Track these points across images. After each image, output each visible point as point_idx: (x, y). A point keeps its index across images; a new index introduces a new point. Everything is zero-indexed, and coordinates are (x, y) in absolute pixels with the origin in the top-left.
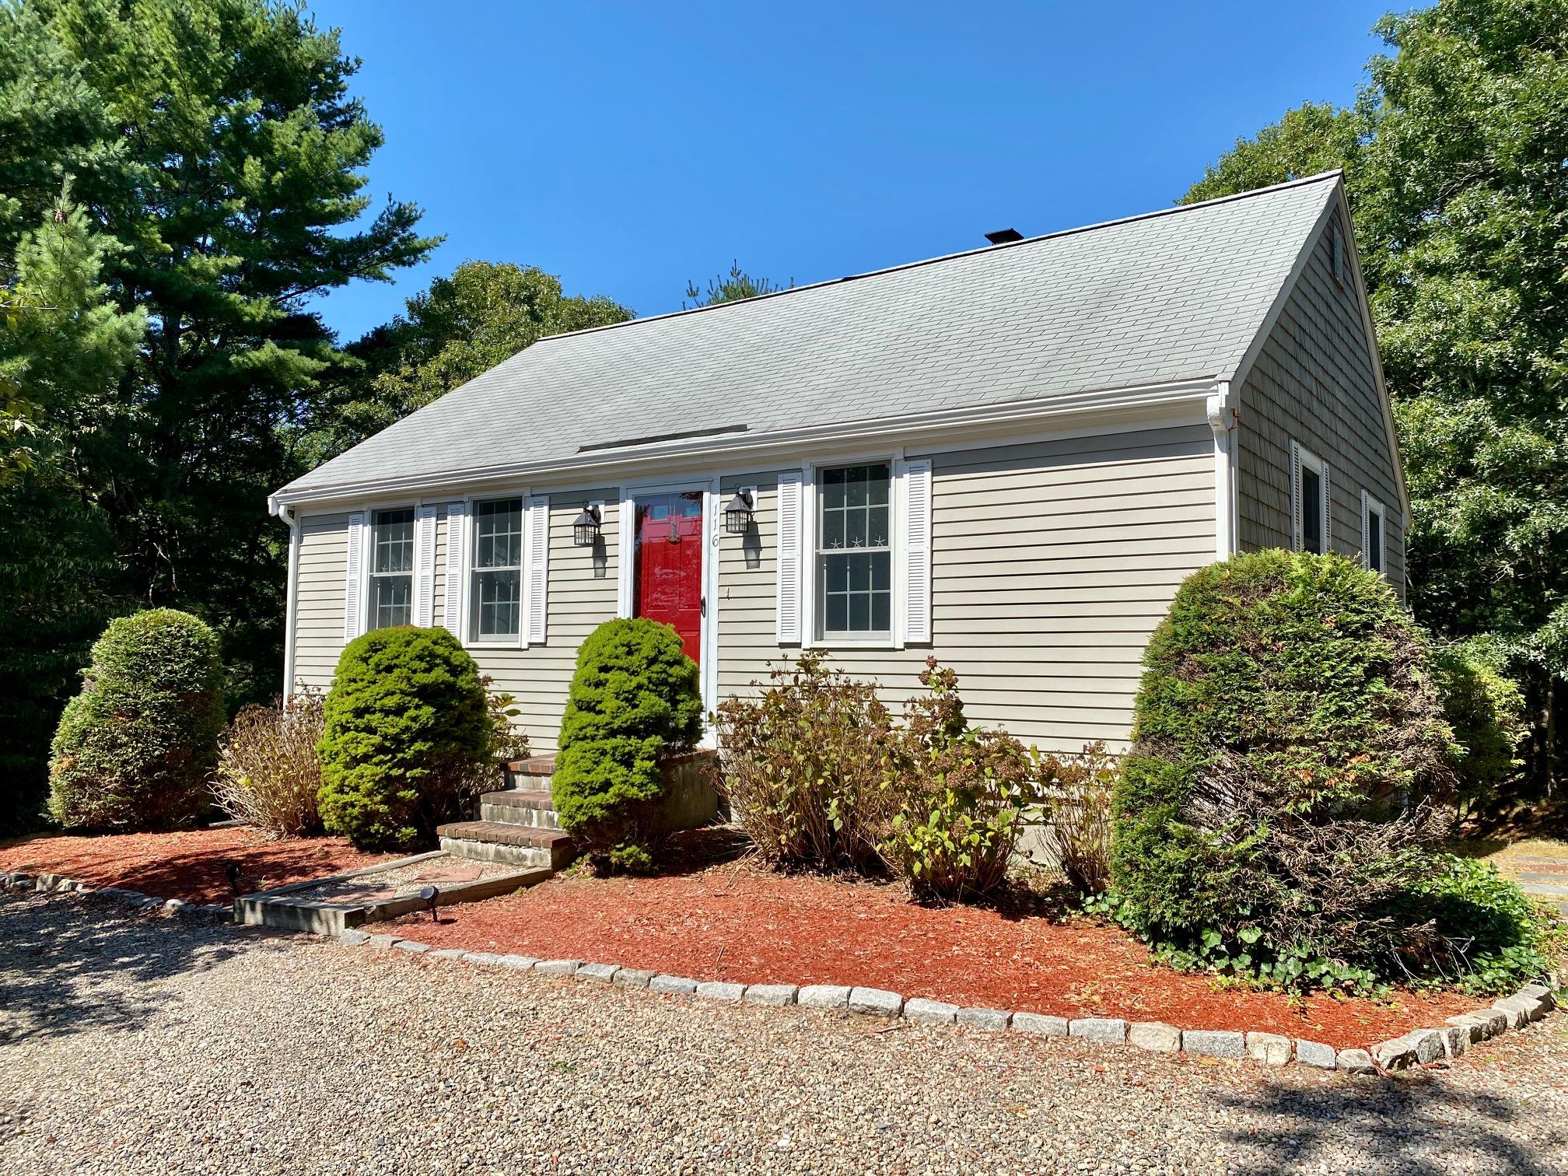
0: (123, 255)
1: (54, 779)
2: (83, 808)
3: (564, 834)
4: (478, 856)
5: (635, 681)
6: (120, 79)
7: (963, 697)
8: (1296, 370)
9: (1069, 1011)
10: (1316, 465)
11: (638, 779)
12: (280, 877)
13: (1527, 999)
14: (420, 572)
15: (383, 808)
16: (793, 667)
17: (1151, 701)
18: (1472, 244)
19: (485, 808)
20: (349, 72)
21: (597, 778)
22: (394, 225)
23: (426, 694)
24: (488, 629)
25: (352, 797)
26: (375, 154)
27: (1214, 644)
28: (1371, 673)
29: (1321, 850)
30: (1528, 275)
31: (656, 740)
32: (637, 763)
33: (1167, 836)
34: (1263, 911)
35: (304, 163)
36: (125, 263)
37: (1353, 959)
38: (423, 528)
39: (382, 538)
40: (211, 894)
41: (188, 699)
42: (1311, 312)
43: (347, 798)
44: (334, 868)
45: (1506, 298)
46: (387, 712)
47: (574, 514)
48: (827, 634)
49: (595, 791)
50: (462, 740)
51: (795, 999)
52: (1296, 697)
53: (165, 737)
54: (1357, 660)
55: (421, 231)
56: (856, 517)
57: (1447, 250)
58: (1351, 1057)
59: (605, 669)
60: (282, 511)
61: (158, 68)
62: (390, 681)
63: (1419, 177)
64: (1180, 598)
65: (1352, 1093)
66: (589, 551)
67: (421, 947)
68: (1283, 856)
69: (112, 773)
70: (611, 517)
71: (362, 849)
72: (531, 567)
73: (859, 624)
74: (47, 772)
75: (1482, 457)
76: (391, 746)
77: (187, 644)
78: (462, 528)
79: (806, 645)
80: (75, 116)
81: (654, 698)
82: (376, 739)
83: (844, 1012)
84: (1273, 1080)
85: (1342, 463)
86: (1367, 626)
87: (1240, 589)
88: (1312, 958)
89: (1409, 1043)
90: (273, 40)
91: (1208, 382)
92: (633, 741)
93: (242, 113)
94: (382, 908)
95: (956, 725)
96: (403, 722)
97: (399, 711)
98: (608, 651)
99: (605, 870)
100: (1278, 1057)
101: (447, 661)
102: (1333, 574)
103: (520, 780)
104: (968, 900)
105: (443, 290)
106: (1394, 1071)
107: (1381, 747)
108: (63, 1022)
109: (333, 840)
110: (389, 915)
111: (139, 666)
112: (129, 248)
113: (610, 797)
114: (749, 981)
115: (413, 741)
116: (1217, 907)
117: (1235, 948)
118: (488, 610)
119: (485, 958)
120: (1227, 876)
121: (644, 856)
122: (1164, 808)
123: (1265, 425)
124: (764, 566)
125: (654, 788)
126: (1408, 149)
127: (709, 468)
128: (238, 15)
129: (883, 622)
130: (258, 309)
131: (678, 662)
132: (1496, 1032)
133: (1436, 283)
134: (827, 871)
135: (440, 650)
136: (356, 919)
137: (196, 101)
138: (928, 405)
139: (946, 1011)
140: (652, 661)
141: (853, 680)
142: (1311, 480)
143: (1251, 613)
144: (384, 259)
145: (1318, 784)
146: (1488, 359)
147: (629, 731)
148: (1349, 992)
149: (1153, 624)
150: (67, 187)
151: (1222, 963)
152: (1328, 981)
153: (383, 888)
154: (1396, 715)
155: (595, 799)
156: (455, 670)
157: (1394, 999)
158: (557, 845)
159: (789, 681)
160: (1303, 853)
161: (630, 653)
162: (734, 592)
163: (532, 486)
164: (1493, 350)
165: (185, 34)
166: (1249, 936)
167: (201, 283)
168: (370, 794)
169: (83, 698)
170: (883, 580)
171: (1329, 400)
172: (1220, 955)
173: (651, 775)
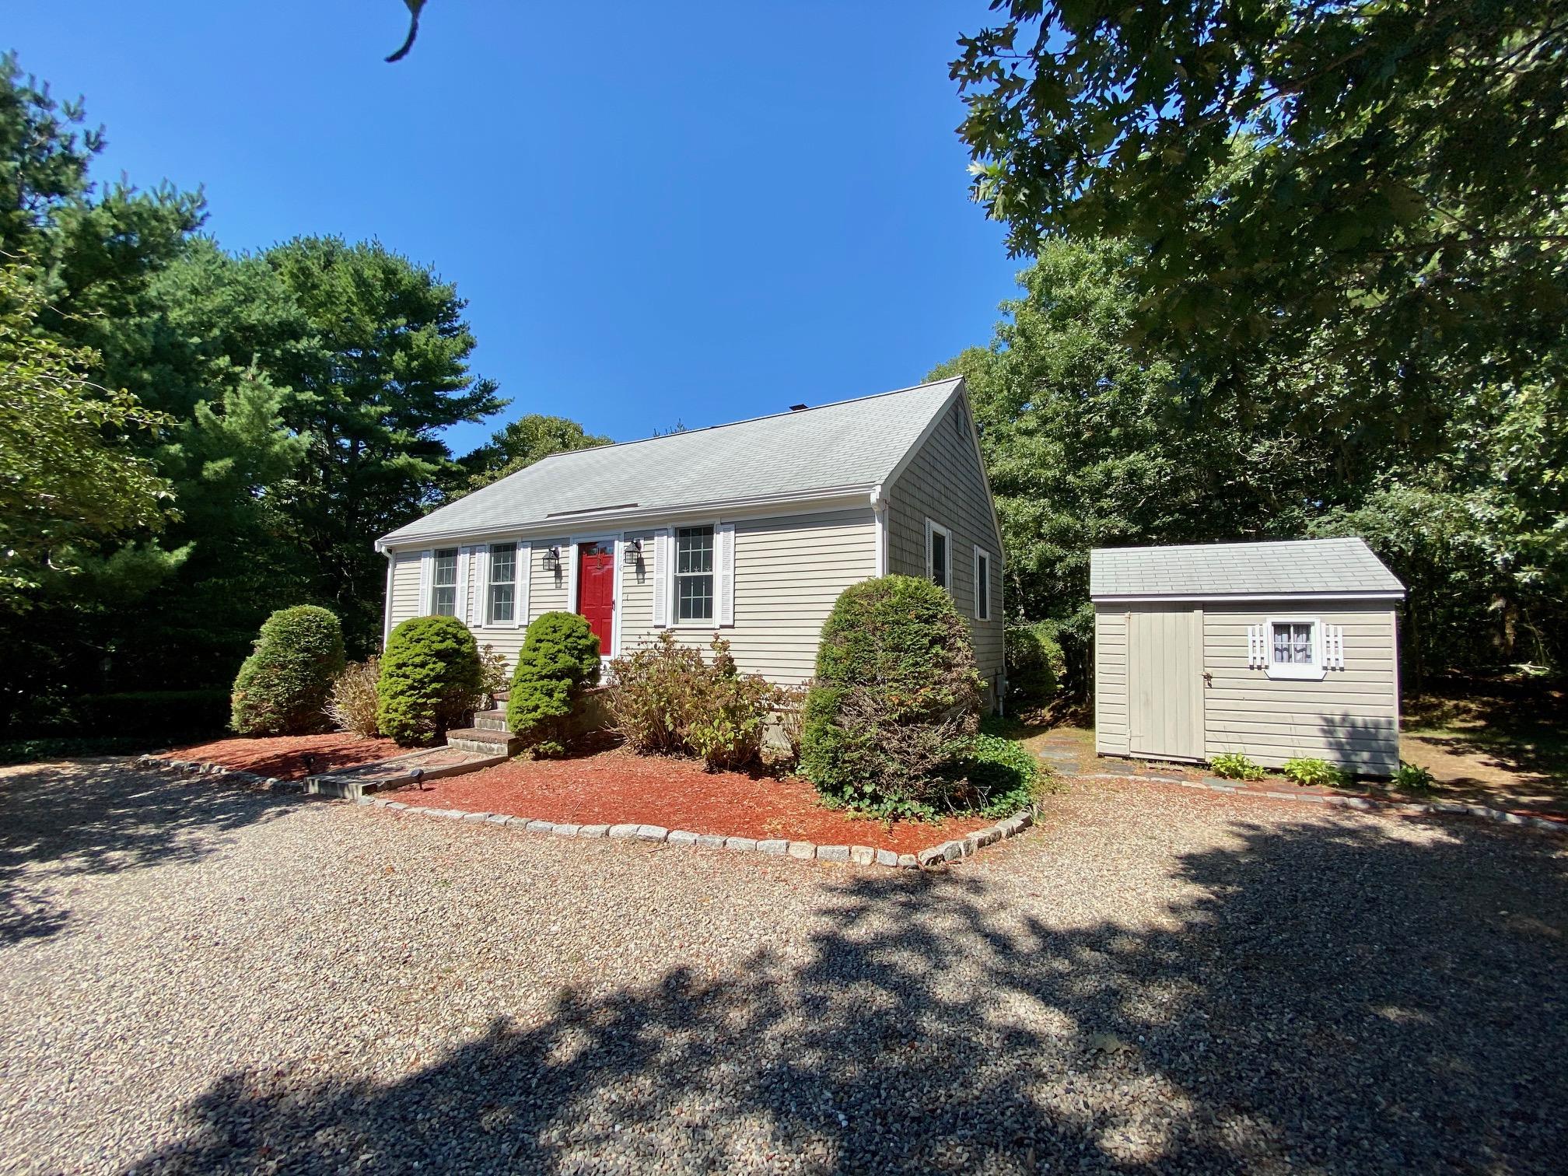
0: (317, 403)
1: (235, 705)
2: (251, 722)
3: (513, 736)
4: (469, 749)
5: (557, 647)
6: (321, 305)
7: (733, 655)
8: (930, 480)
9: (760, 835)
10: (942, 530)
11: (556, 704)
12: (342, 764)
13: (1016, 822)
14: (461, 585)
15: (412, 722)
16: (655, 639)
17: (823, 657)
18: (1045, 421)
19: (477, 721)
20: (461, 307)
21: (531, 704)
22: (483, 392)
23: (440, 655)
24: (498, 617)
25: (393, 715)
26: (472, 352)
27: (852, 626)
28: (933, 643)
29: (904, 739)
30: (1068, 435)
31: (568, 681)
32: (556, 695)
33: (826, 733)
34: (875, 775)
35: (430, 356)
36: (319, 408)
37: (923, 800)
38: (463, 559)
39: (441, 565)
40: (297, 774)
41: (319, 658)
42: (941, 449)
43: (390, 716)
44: (379, 757)
45: (1058, 447)
46: (416, 666)
47: (543, 553)
48: (681, 620)
49: (529, 711)
50: (465, 682)
51: (607, 833)
52: (892, 655)
53: (303, 680)
54: (926, 635)
55: (498, 396)
56: (696, 556)
57: (1032, 423)
58: (906, 859)
59: (539, 641)
60: (383, 550)
61: (344, 299)
62: (418, 648)
63: (1019, 385)
64: (839, 601)
65: (901, 880)
66: (553, 573)
67: (401, 806)
68: (885, 743)
69: (269, 701)
70: (565, 554)
71: (402, 746)
72: (521, 583)
73: (698, 615)
74: (231, 701)
75: (1045, 529)
76: (418, 686)
77: (319, 626)
78: (483, 559)
79: (669, 626)
80: (290, 324)
81: (568, 658)
82: (410, 681)
83: (633, 840)
84: (859, 876)
85: (961, 530)
86: (934, 616)
87: (869, 596)
88: (901, 800)
89: (940, 850)
90: (414, 287)
91: (871, 486)
92: (554, 682)
93: (394, 327)
94: (389, 782)
95: (731, 671)
96: (425, 672)
97: (423, 665)
98: (541, 631)
99: (539, 756)
100: (867, 861)
101: (455, 636)
102: (917, 588)
103: (500, 704)
104: (732, 769)
105: (513, 430)
106: (930, 867)
107: (935, 683)
108: (155, 858)
109: (386, 740)
110: (392, 786)
111: (288, 639)
112: (321, 398)
113: (538, 715)
114: (584, 823)
115: (431, 682)
116: (852, 772)
117: (862, 796)
118: (498, 607)
119: (437, 812)
120: (856, 755)
121: (559, 748)
122: (826, 717)
123: (908, 509)
124: (647, 582)
125: (566, 709)
126: (1015, 370)
127: (620, 527)
128: (394, 272)
129: (709, 614)
130: (401, 436)
131: (585, 637)
132: (994, 841)
133: (1025, 439)
134: (666, 754)
135: (450, 630)
136: (368, 790)
137: (367, 319)
138: (732, 495)
139: (689, 837)
140: (568, 636)
141: (686, 646)
142: (939, 540)
143: (872, 609)
144: (478, 411)
145: (901, 704)
146: (1047, 479)
147: (550, 677)
148: (920, 819)
149: (826, 615)
150: (255, 360)
151: (855, 804)
152: (908, 814)
153: (402, 769)
154: (948, 667)
155: (530, 716)
156: (460, 642)
157: (945, 823)
158: (511, 742)
159: (651, 646)
160: (895, 743)
161: (555, 632)
162: (631, 597)
163: (522, 536)
164: (1050, 474)
165: (360, 281)
166: (868, 789)
167: (367, 421)
168: (405, 713)
169: (253, 658)
170: (710, 591)
171: (953, 497)
172: (854, 799)
173: (564, 702)
